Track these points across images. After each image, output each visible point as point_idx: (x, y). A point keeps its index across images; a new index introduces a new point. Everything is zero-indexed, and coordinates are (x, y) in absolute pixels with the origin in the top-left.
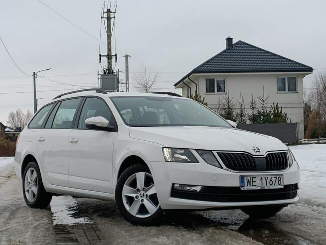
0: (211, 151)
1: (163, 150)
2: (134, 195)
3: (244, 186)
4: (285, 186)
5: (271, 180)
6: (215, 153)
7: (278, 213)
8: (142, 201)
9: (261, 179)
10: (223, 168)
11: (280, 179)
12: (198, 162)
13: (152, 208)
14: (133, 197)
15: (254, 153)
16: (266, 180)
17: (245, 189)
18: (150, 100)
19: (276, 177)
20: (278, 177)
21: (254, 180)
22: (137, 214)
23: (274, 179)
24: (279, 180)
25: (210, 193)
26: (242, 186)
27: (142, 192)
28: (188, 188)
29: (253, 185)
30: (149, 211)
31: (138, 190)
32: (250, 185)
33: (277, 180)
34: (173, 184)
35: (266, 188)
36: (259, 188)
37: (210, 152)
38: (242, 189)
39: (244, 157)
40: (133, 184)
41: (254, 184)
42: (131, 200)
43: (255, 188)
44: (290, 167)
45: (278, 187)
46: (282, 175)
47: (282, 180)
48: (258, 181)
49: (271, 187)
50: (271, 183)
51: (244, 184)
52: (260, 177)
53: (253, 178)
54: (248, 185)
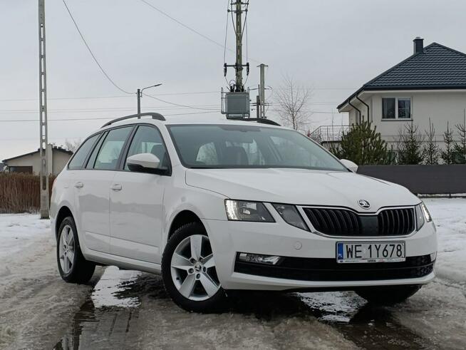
0: (295, 205)
1: (225, 203)
2: (187, 268)
3: (342, 258)
4: (407, 258)
5: (385, 250)
6: (300, 208)
7: (410, 298)
8: (198, 276)
9: (370, 247)
10: (310, 231)
11: (399, 248)
12: (275, 222)
13: (211, 288)
14: (186, 271)
15: (359, 209)
16: (378, 250)
17: (344, 261)
18: (226, 129)
19: (394, 246)
20: (396, 245)
21: (358, 249)
22: (191, 295)
23: (389, 249)
24: (398, 250)
25: (290, 266)
26: (339, 258)
27: (198, 264)
28: (261, 259)
29: (356, 257)
30: (207, 291)
31: (193, 261)
32: (352, 257)
33: (395, 250)
34: (238, 254)
35: (377, 261)
36: (366, 261)
37: (293, 207)
38: (339, 261)
39: (344, 215)
40: (186, 252)
41: (358, 254)
42: (182, 275)
43: (360, 261)
44: (417, 230)
45: (395, 259)
46: (404, 242)
47: (403, 250)
48: (364, 251)
49: (385, 260)
50: (385, 253)
51: (342, 255)
52: (368, 245)
53: (356, 246)
54: (348, 257)
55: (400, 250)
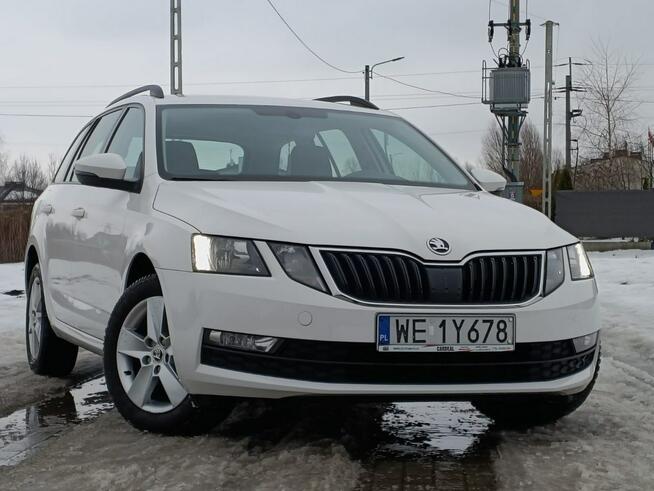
0: (307, 246)
1: (192, 239)
2: (140, 355)
3: (388, 343)
4: (518, 345)
5: (473, 329)
6: (316, 252)
8: (157, 369)
9: (443, 324)
10: (331, 294)
11: (502, 327)
12: (270, 275)
13: (176, 392)
14: (138, 360)
16: (458, 329)
17: (391, 349)
19: (491, 322)
20: (496, 321)
21: (419, 326)
22: (146, 403)
23: (482, 328)
24: (500, 330)
25: (293, 356)
26: (382, 343)
27: (159, 348)
28: (250, 341)
29: (415, 341)
30: (170, 396)
31: (150, 342)
32: (406, 341)
33: (494, 329)
35: (457, 349)
36: (434, 349)
37: (304, 248)
38: (381, 349)
39: (396, 264)
41: (419, 336)
42: (135, 365)
43: (421, 349)
44: (544, 295)
45: (493, 346)
46: (513, 316)
47: (509, 330)
48: (432, 331)
49: (473, 348)
50: (473, 336)
51: (388, 337)
52: (439, 321)
53: (414, 321)
54: (399, 341)
55: (504, 330)
